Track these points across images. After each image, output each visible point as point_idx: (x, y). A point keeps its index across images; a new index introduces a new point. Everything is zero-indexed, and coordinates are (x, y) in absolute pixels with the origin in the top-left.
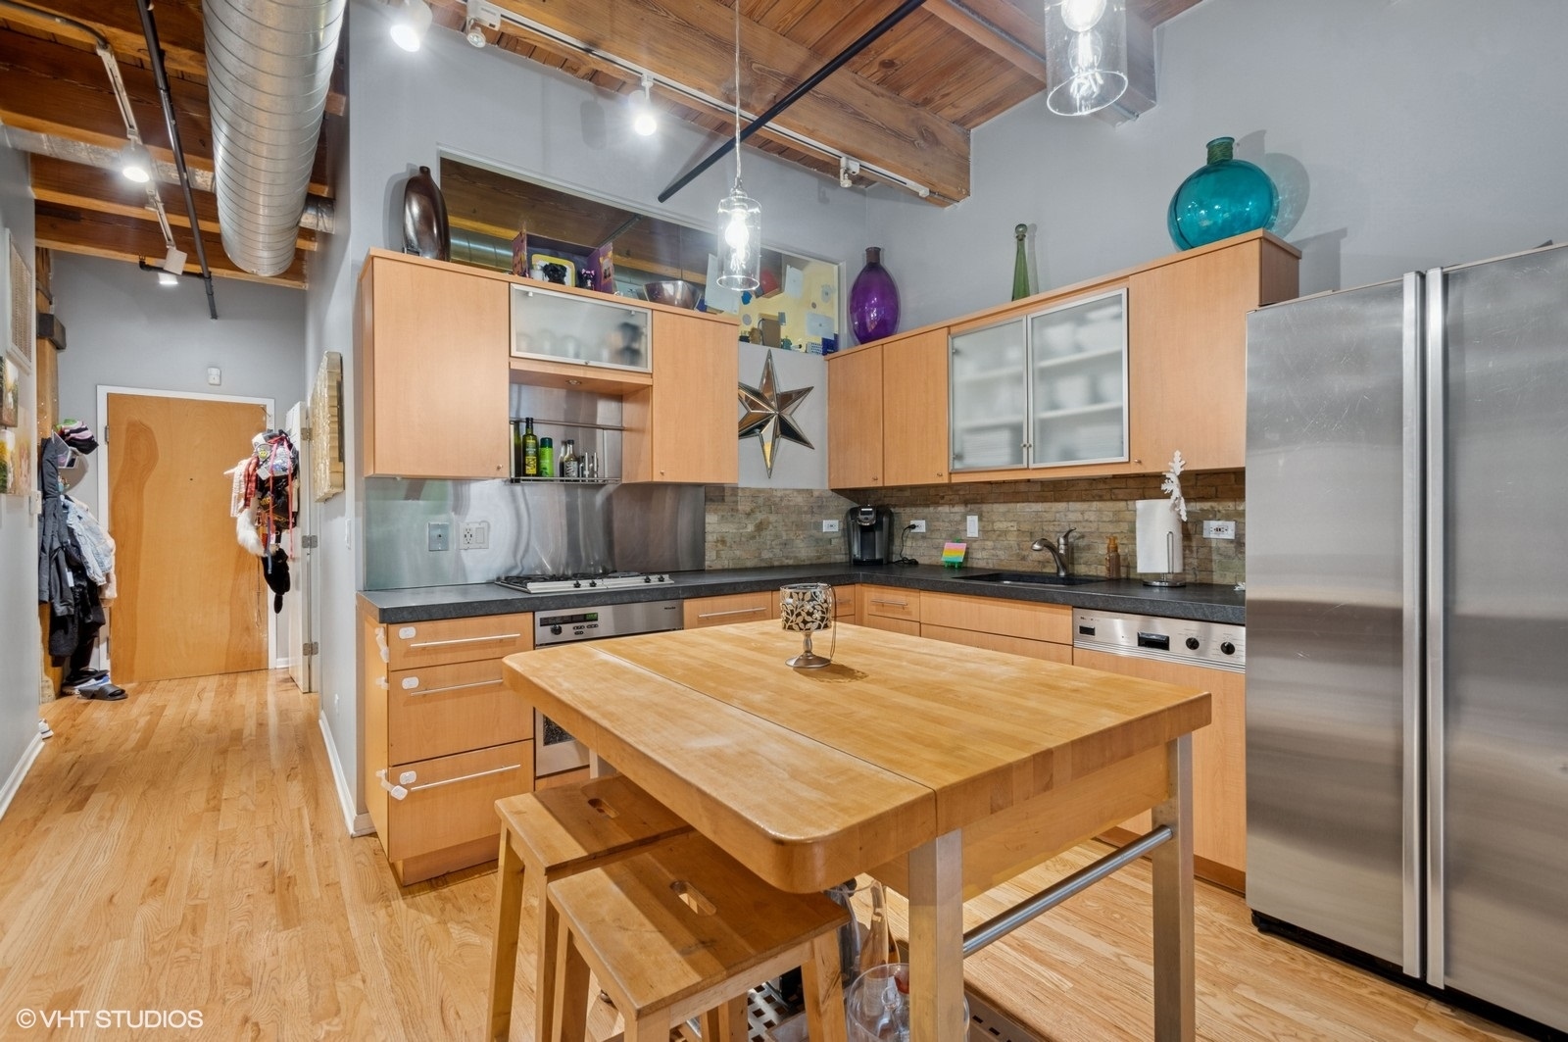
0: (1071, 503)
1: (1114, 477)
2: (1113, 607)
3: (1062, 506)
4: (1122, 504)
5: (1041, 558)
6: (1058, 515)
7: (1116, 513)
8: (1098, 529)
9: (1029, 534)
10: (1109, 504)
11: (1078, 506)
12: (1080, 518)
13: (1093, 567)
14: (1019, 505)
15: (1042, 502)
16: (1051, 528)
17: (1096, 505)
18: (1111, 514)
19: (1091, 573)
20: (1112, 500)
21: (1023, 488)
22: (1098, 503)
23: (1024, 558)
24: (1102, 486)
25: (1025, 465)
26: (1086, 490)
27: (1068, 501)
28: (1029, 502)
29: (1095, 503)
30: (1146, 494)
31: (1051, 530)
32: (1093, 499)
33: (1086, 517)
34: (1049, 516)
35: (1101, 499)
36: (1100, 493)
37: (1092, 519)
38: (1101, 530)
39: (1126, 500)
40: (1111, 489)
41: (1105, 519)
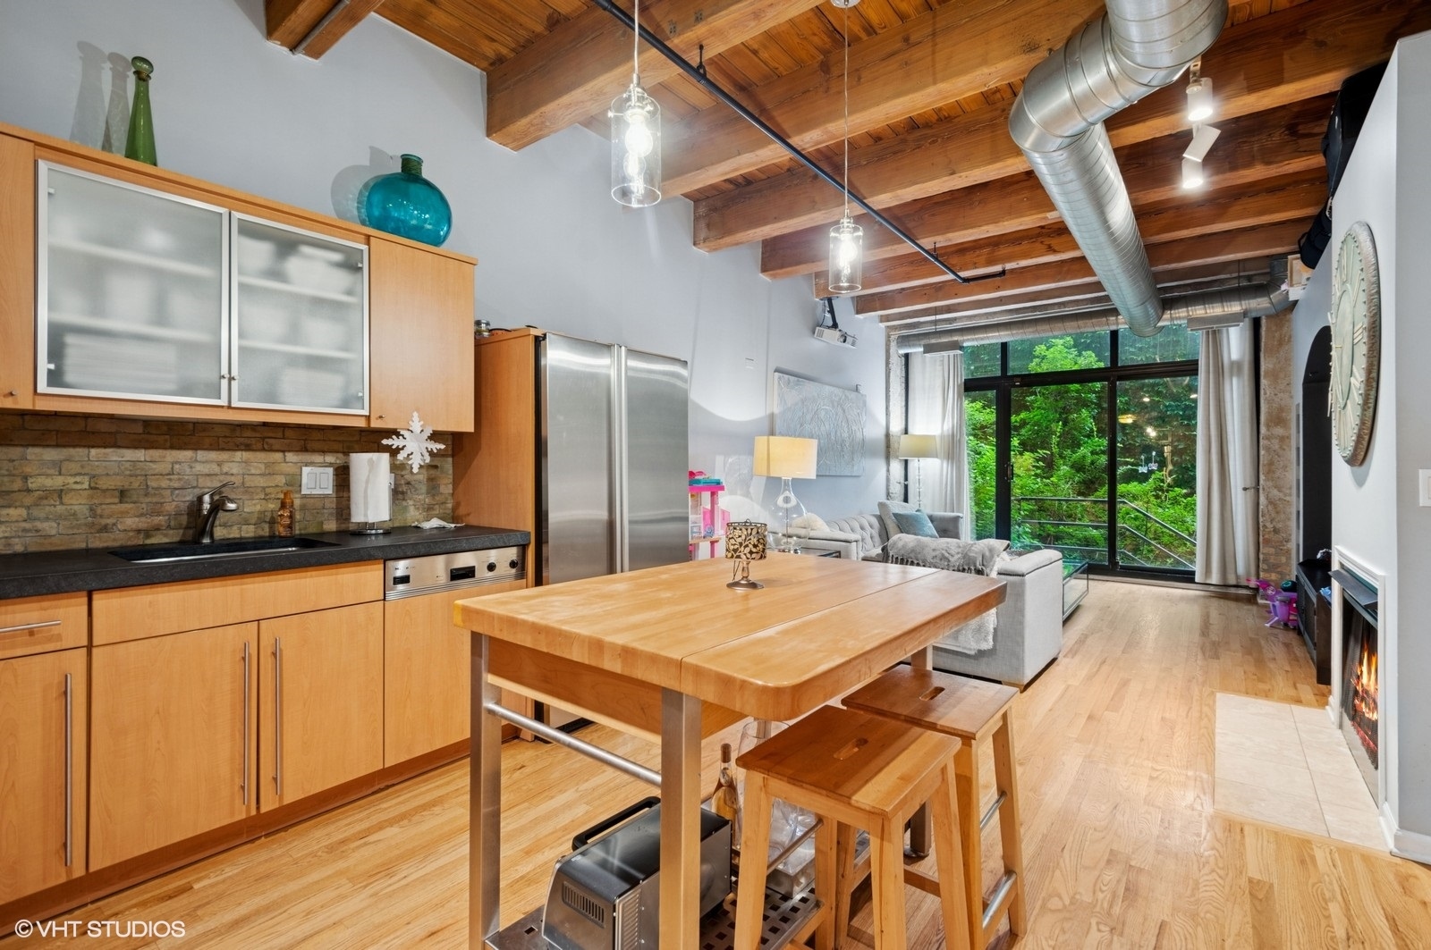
0: (199, 452)
1: (265, 424)
2: (435, 551)
3: (186, 455)
4: (278, 456)
5: (141, 526)
6: (177, 466)
7: (267, 465)
8: (243, 483)
9: (117, 494)
10: (261, 456)
11: (213, 455)
12: (216, 469)
13: (235, 528)
14: (94, 452)
15: (146, 448)
16: (164, 483)
17: (239, 455)
18: (262, 466)
19: (231, 536)
20: (264, 450)
21: (103, 426)
22: (244, 453)
23: (105, 529)
24: (248, 433)
25: (223, 402)
26: (225, 437)
27: (196, 449)
28: (119, 447)
29: (239, 454)
30: (309, 446)
31: (164, 486)
32: (237, 448)
33: (225, 469)
34: (158, 468)
35: (248, 448)
36: (246, 441)
37: (234, 471)
38: (247, 485)
39: (284, 451)
40: (263, 438)
41: (253, 471)
